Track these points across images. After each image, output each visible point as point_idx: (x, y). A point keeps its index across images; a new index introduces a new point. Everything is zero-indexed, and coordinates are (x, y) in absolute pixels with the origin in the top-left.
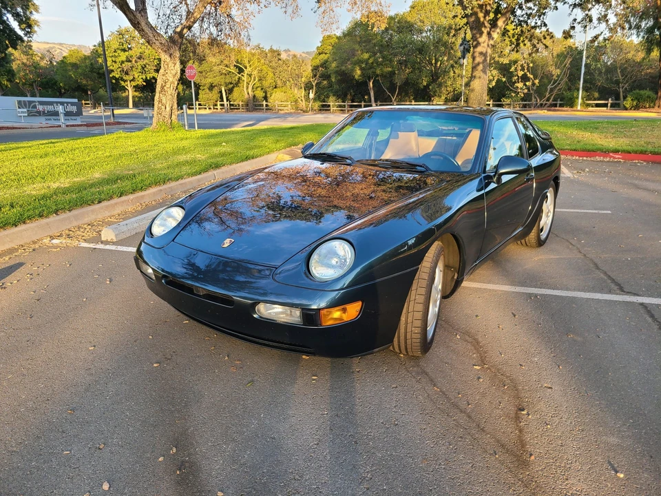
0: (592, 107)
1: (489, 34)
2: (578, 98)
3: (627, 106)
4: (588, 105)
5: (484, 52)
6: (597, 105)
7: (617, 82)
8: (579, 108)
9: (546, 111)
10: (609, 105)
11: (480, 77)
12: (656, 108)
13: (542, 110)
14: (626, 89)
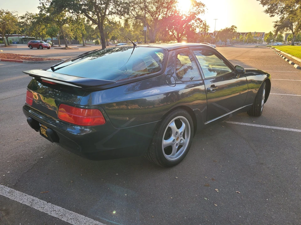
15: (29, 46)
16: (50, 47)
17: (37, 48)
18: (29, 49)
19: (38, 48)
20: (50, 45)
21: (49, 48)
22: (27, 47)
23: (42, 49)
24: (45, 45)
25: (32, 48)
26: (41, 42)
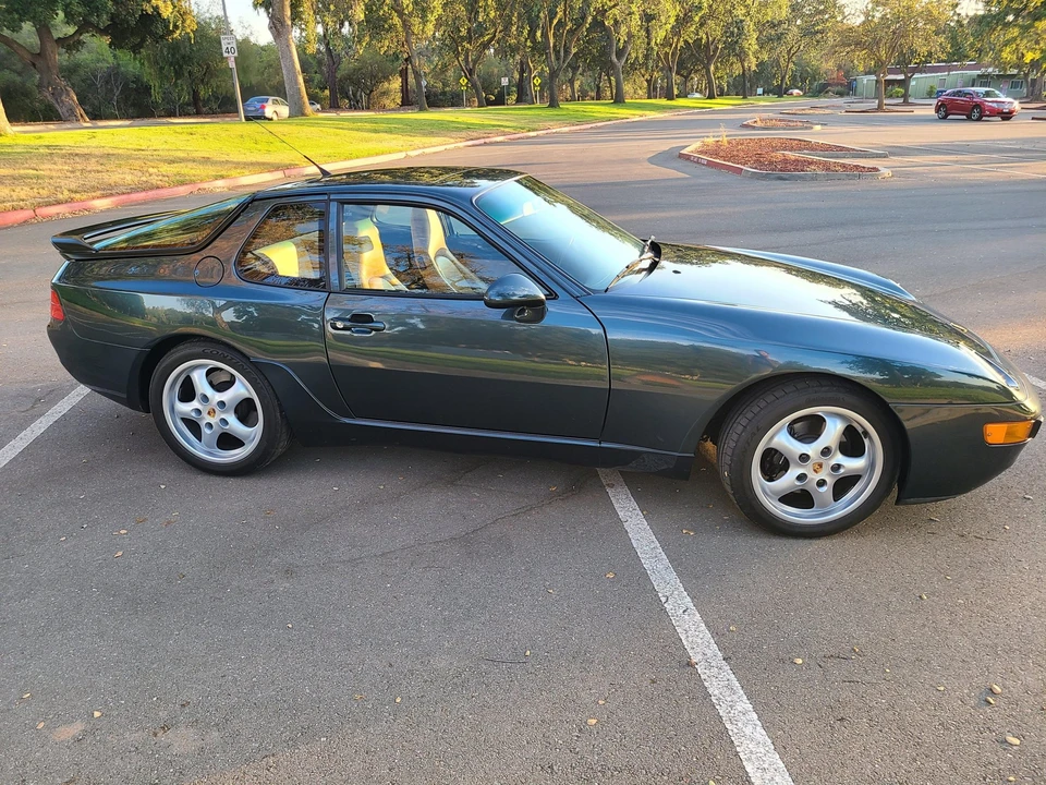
15: (938, 110)
16: (1011, 112)
17: (965, 117)
18: (935, 120)
19: (969, 118)
20: (1016, 105)
21: (1007, 116)
22: (931, 112)
23: (979, 119)
24: (995, 105)
25: (945, 118)
26: (987, 94)
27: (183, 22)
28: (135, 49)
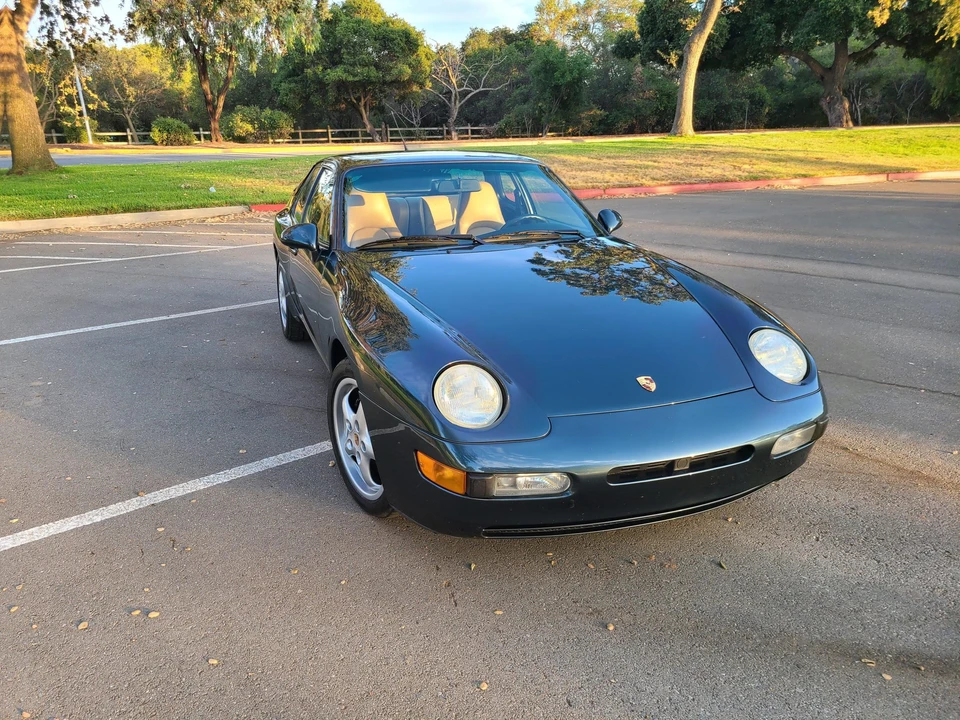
0: (108, 141)
1: (13, 23)
2: (84, 128)
3: (157, 139)
4: (101, 139)
5: (15, 54)
6: (117, 139)
7: (119, 106)
8: (91, 142)
9: (69, 149)
10: (129, 138)
11: (18, 97)
12: (214, 141)
13: (62, 147)
14: (133, 115)
27: (952, 26)
28: (928, 57)
